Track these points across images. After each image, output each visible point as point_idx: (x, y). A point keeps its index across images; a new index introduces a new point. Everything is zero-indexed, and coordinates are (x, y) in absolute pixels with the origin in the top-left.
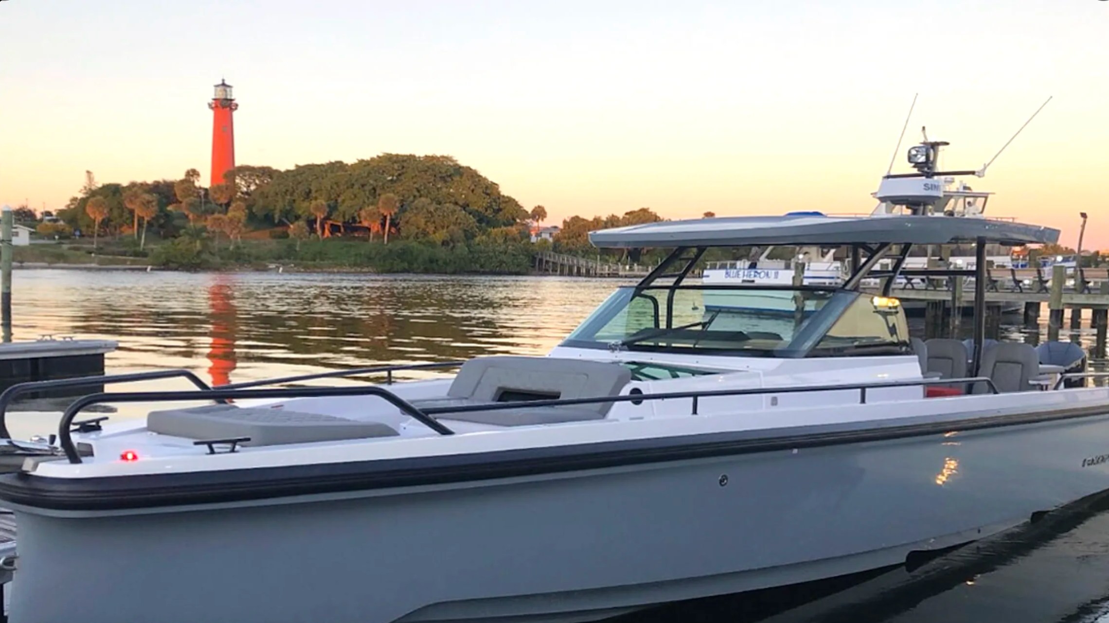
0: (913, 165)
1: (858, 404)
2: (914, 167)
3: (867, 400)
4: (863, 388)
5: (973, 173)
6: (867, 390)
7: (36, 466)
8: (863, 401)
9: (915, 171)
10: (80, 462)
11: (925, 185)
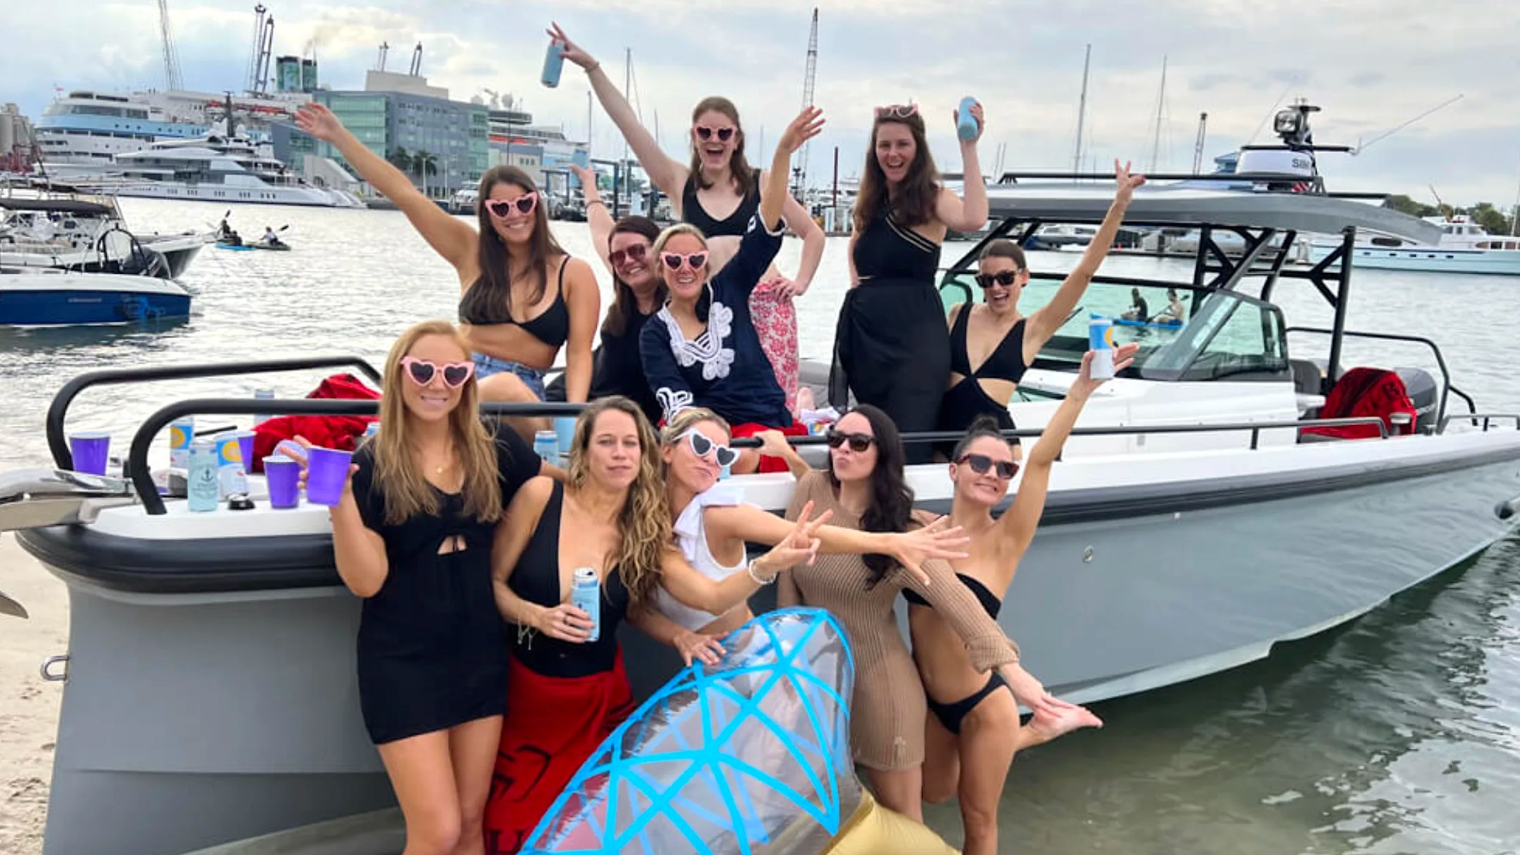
0: (1278, 134)
1: (1246, 450)
2: (1280, 137)
3: (1258, 446)
4: (1255, 429)
5: (1346, 149)
6: (1261, 431)
7: (95, 512)
8: (1254, 445)
9: (1281, 142)
10: (163, 511)
11: (1295, 161)
